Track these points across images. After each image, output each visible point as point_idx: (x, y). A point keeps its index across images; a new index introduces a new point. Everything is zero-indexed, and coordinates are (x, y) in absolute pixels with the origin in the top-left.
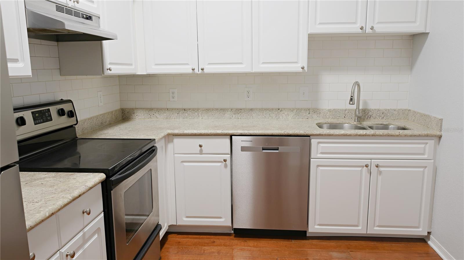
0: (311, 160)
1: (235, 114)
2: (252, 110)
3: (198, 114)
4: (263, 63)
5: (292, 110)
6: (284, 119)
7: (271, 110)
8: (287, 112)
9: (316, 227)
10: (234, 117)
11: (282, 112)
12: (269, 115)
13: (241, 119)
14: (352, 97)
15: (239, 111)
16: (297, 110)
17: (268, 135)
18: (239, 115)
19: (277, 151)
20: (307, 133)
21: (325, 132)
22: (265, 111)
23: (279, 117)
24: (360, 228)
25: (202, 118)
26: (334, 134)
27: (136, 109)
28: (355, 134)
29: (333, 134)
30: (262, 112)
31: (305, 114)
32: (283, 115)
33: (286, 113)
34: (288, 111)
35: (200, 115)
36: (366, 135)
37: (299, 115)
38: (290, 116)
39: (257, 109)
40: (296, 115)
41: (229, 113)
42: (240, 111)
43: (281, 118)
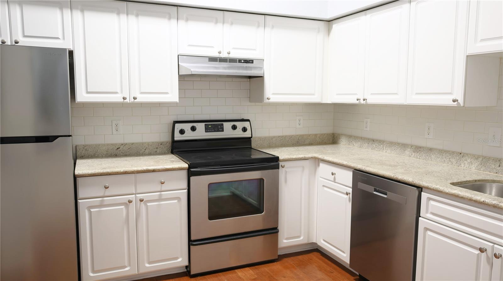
0: (420, 218)
1: (414, 152)
2: (431, 150)
3: (383, 147)
4: (417, 94)
5: (476, 157)
6: (466, 167)
7: (451, 153)
8: (469, 159)
10: (413, 155)
11: (464, 158)
12: (448, 160)
13: (419, 159)
15: (418, 149)
16: (483, 159)
17: (382, 176)
18: (418, 154)
19: (385, 196)
20: (414, 182)
21: (434, 186)
22: (445, 153)
23: (461, 164)
25: (386, 152)
26: (444, 191)
27: (342, 134)
28: (469, 198)
30: (442, 154)
31: (494, 167)
32: (465, 162)
33: (469, 161)
34: (472, 158)
35: (384, 148)
36: (484, 204)
37: (485, 166)
38: (473, 166)
39: (436, 149)
40: (481, 166)
41: (409, 150)
42: (419, 149)
43: (462, 165)
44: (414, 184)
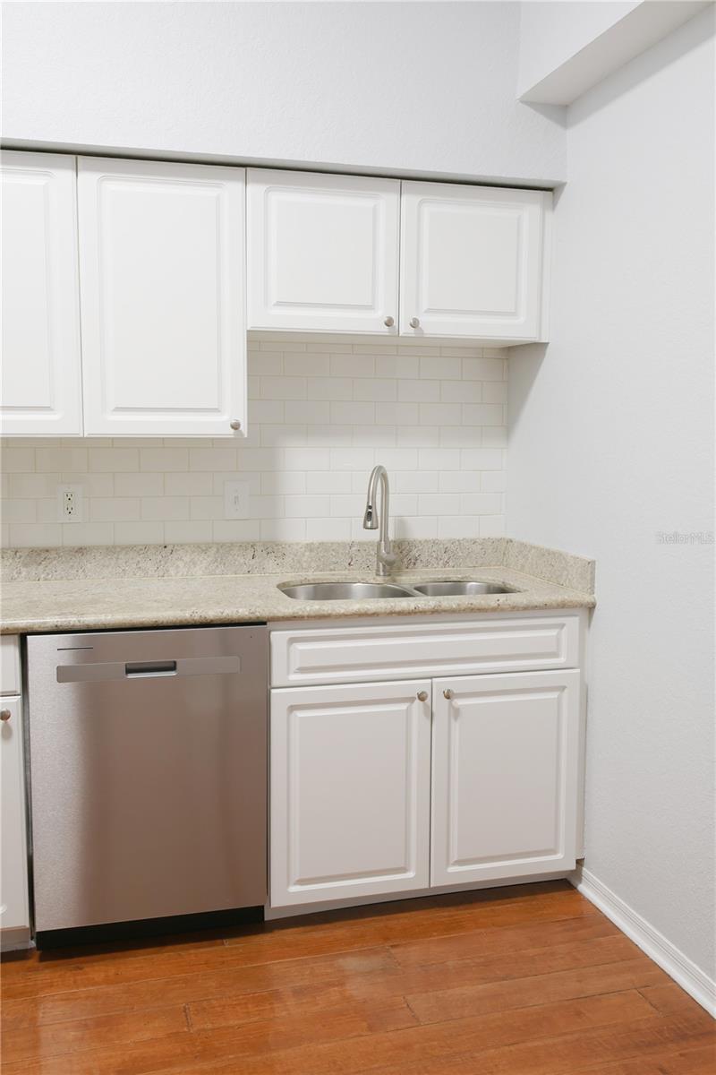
0: (273, 691)
1: (25, 565)
2: (81, 551)
4: (118, 409)
5: (202, 548)
6: (182, 575)
7: (141, 550)
8: (188, 556)
9: (294, 889)
10: (24, 574)
11: (175, 555)
12: (134, 566)
13: (46, 580)
14: (370, 507)
15: (39, 555)
16: (218, 549)
17: (141, 626)
18: (41, 567)
19: (173, 674)
20: (258, 614)
21: (308, 609)
22: (124, 552)
23: (168, 571)
24: (411, 875)
26: (334, 613)
28: (388, 611)
29: (330, 612)
30: (115, 555)
31: (242, 561)
32: (179, 563)
33: (187, 559)
34: (193, 552)
36: (415, 613)
37: (224, 564)
38: (198, 567)
39: (97, 548)
40: (216, 564)
41: (8, 564)
42: (43, 555)
43: (172, 572)
44: (258, 618)
